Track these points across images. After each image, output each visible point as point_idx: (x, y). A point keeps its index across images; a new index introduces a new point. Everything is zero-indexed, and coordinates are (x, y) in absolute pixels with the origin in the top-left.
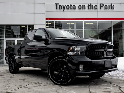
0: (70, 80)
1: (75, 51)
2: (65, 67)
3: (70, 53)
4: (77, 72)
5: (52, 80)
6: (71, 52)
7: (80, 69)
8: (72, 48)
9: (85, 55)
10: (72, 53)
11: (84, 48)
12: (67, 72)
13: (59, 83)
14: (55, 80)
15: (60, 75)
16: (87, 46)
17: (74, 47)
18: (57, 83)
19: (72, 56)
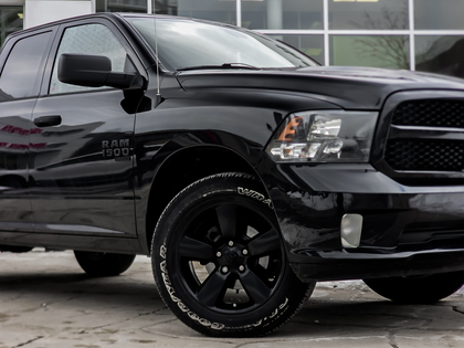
0: (282, 306)
1: (314, 141)
2: (251, 233)
3: (286, 152)
4: (323, 255)
5: (182, 306)
6: (288, 143)
7: (343, 241)
8: (295, 124)
9: (370, 162)
10: (295, 151)
11: (367, 122)
12: (264, 262)
13: (220, 322)
14: (193, 311)
15: (225, 277)
16: (380, 111)
17: (305, 115)
18: (205, 324)
19: (294, 168)
